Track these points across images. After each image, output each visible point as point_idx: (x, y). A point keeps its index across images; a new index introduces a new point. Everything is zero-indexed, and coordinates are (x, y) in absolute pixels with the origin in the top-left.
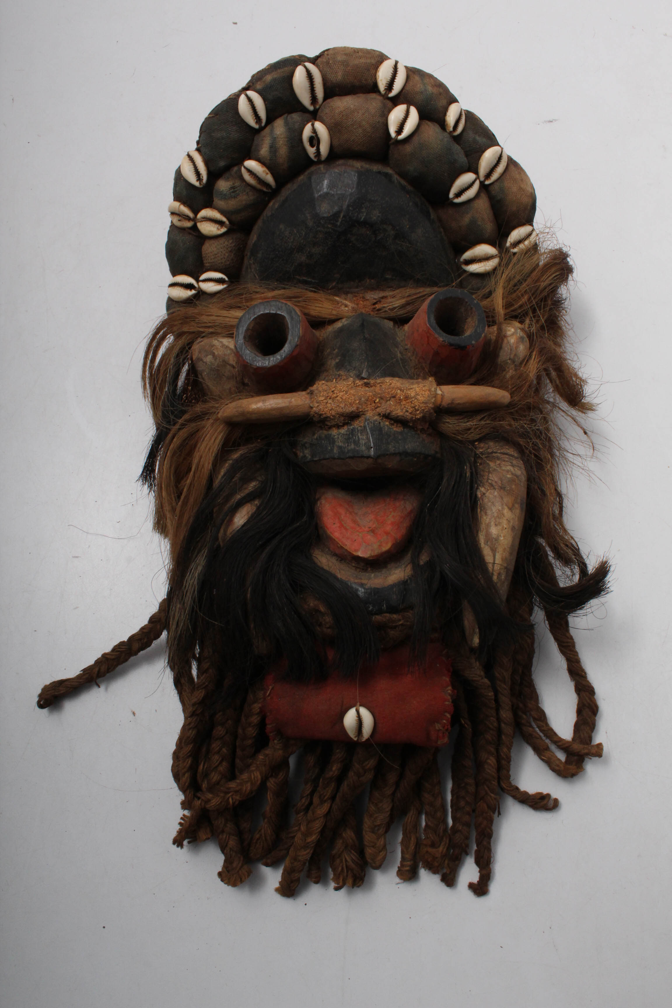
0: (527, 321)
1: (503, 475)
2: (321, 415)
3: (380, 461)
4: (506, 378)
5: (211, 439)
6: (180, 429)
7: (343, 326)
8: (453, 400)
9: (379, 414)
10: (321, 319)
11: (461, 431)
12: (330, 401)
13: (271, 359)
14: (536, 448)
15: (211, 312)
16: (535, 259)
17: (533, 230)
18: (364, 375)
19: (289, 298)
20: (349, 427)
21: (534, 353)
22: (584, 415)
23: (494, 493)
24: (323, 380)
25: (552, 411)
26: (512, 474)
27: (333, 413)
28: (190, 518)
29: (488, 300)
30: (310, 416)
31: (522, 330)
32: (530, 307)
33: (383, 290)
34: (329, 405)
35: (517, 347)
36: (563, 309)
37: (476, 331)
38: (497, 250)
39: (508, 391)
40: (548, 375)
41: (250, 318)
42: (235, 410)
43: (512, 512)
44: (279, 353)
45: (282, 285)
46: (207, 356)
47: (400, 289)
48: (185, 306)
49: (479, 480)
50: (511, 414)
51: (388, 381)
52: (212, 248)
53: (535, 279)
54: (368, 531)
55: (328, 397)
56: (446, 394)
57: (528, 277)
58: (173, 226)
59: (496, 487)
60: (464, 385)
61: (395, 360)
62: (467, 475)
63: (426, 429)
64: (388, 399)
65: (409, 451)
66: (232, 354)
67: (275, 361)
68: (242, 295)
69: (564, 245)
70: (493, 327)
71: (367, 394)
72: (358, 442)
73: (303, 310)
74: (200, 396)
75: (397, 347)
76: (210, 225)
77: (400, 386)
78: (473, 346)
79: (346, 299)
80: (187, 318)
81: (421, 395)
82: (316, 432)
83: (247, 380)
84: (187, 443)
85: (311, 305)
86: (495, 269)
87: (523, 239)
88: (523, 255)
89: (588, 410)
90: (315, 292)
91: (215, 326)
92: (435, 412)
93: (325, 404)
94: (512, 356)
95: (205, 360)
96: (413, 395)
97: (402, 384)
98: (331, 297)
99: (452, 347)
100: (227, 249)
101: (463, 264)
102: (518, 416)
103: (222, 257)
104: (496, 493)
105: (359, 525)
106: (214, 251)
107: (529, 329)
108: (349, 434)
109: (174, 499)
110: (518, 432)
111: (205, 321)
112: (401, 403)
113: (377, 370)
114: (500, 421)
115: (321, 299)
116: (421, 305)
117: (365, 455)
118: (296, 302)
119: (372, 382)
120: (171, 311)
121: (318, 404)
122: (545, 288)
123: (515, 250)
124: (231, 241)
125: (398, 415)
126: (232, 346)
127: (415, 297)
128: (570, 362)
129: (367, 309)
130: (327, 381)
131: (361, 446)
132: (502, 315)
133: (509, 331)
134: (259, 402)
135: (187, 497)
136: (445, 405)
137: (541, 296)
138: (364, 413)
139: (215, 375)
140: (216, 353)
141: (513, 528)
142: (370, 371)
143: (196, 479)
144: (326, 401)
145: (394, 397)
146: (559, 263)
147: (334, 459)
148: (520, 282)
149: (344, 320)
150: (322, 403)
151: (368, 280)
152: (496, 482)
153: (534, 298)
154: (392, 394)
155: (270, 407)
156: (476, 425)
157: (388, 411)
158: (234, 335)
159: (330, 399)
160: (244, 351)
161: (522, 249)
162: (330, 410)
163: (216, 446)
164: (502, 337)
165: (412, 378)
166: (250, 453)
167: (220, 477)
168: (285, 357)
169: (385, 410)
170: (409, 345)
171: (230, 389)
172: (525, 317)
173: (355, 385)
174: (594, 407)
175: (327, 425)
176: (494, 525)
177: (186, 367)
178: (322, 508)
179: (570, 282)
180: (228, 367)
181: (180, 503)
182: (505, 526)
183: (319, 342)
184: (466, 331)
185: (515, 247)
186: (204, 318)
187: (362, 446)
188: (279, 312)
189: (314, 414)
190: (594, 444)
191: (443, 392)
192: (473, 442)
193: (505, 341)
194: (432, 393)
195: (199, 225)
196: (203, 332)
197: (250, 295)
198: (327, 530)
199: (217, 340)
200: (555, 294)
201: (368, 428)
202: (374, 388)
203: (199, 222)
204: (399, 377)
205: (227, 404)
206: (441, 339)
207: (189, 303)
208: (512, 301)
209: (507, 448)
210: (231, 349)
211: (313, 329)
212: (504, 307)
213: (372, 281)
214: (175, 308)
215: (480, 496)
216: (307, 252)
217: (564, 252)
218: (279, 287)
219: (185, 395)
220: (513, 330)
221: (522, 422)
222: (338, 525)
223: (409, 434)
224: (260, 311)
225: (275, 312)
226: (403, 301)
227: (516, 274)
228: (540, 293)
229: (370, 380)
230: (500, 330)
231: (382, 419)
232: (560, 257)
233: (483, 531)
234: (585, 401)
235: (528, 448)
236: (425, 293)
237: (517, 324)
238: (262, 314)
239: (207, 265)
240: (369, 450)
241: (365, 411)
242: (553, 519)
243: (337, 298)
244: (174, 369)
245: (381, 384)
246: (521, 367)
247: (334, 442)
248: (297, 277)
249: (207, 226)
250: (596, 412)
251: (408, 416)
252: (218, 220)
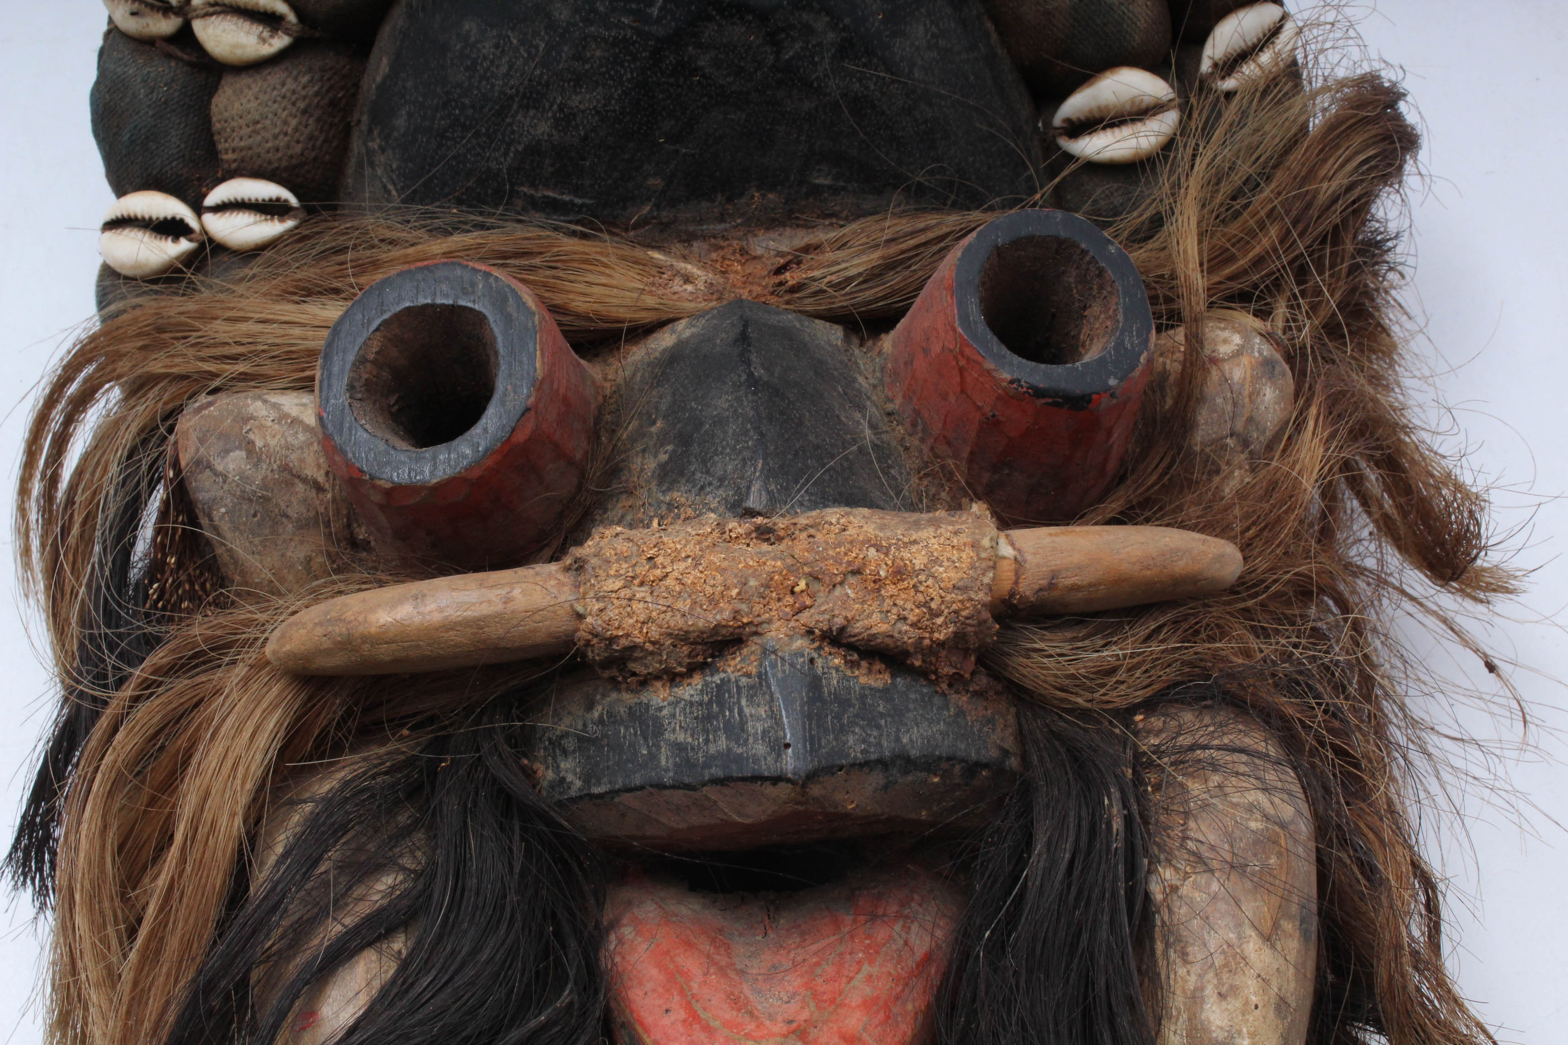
0: (1281, 310)
1: (1236, 822)
2: (613, 639)
3: (815, 790)
4: (1223, 498)
5: (239, 730)
6: (136, 699)
7: (681, 345)
8: (1054, 574)
9: (810, 632)
10: (606, 325)
11: (1084, 677)
12: (642, 593)
13: (441, 457)
14: (1336, 724)
15: (241, 309)
16: (1296, 110)
17: (1285, 17)
18: (752, 502)
19: (502, 257)
20: (708, 679)
21: (1313, 410)
22: (1481, 608)
23: (1208, 884)
24: (618, 523)
25: (1375, 602)
26: (1266, 817)
27: (654, 632)
28: (167, 1003)
29: (1152, 244)
30: (575, 644)
31: (1268, 336)
32: (1290, 263)
33: (808, 226)
34: (637, 606)
35: (1254, 394)
36: (1391, 269)
37: (1119, 344)
38: (1172, 86)
39: (1232, 539)
40: (1356, 483)
41: (370, 322)
42: (319, 631)
43: (1273, 947)
44: (467, 435)
45: (473, 217)
46: (227, 452)
47: (862, 220)
48: (156, 292)
49: (1155, 843)
50: (1246, 612)
51: (834, 521)
52: (244, 101)
53: (1299, 173)
54: (785, 1036)
55: (633, 578)
56: (1029, 557)
57: (1275, 167)
58: (113, 33)
59: (1215, 864)
60: (1087, 523)
61: (855, 448)
62: (1115, 827)
63: (967, 676)
64: (839, 579)
65: (914, 753)
66: (312, 444)
67: (452, 463)
68: (343, 250)
69: (1385, 62)
70: (1171, 332)
71: (765, 563)
72: (743, 730)
73: (547, 295)
74: (208, 586)
75: (861, 408)
76: (233, 27)
77: (876, 537)
78: (1112, 396)
79: (685, 258)
80: (161, 330)
81: (946, 564)
82: (598, 697)
83: (363, 530)
84: (162, 748)
85: (572, 278)
86: (1168, 146)
87: (1254, 47)
88: (1258, 94)
89: (1494, 590)
90: (584, 236)
91: (257, 354)
92: (998, 618)
93: (624, 602)
94: (1239, 426)
95: (220, 468)
96: (919, 562)
97: (882, 528)
98: (639, 253)
99: (1043, 401)
100: (294, 104)
101: (1061, 135)
102: (1268, 622)
103: (277, 131)
104: (1215, 887)
105: (751, 1014)
106: (249, 113)
107: (1289, 335)
108: (710, 701)
109: (114, 942)
110: (1273, 675)
111: (222, 337)
112: (883, 592)
113: (797, 482)
114: (1211, 639)
115: (604, 260)
116: (934, 269)
117: (766, 774)
118: (523, 268)
119: (781, 523)
120: (113, 308)
121: (601, 605)
122: (1335, 200)
123: (1230, 84)
124: (304, 80)
125: (874, 631)
126: (310, 419)
127: (912, 242)
128: (1426, 436)
129: (757, 290)
130: (631, 526)
131: (751, 741)
132: (1201, 291)
133: (1225, 341)
134: (401, 601)
135: (157, 937)
136: (1028, 593)
137: (1321, 228)
138: (759, 630)
139: (255, 515)
140: (259, 443)
141: (1281, 1005)
142: (772, 487)
143: (189, 869)
144: (627, 593)
145: (857, 572)
146: (1374, 120)
147: (661, 786)
148: (1252, 185)
149: (681, 325)
150: (615, 601)
151: (757, 194)
152: (1212, 848)
153: (1301, 235)
154: (849, 563)
155: (437, 617)
156: (1132, 656)
157: (839, 621)
158: (317, 382)
159: (642, 584)
160: (350, 431)
161: (1254, 81)
162: (643, 623)
163: (259, 757)
164: (1204, 363)
165: (912, 507)
166: (373, 777)
167: (272, 860)
168: (486, 450)
169: (827, 617)
170: (898, 401)
171: (309, 560)
172: (1272, 296)
173: (726, 536)
174: (1513, 582)
175: (634, 674)
176: (1214, 998)
177: (159, 495)
178: (623, 958)
179: (1410, 179)
180: (300, 487)
181: (133, 956)
182: (1254, 999)
183: (600, 399)
184: (1083, 346)
185: (1229, 75)
186: (220, 330)
187: (756, 740)
188: (462, 303)
189: (590, 637)
190: (1523, 703)
191: (1019, 551)
192: (1126, 714)
193: (1215, 374)
194: (984, 555)
195: (198, 26)
196: (215, 375)
197: (368, 253)
198: (645, 1036)
199: (259, 397)
200: (1363, 223)
201: (772, 681)
202: (787, 542)
203: (197, 17)
204: (871, 504)
205: (294, 613)
206: (1006, 376)
207: (169, 281)
208: (1228, 245)
209: (1241, 731)
210: (307, 428)
211: (583, 357)
212: (1205, 267)
213: (771, 196)
214: (123, 298)
215: (1159, 897)
216: (555, 107)
217: (1387, 85)
218: (465, 223)
219: (155, 586)
220: (1237, 339)
221: (1283, 641)
222: (682, 1014)
223: (912, 696)
224: (400, 299)
225: (451, 302)
226: (874, 257)
227: (1238, 158)
228: (1319, 217)
229: (775, 519)
230: (1195, 340)
231: (820, 648)
232: (1379, 100)
233: (1178, 1019)
234: (1485, 565)
235: (1311, 727)
236: (945, 230)
237: (1251, 321)
238: (408, 309)
239: (230, 156)
240: (779, 755)
241: (761, 623)
242: (1416, 968)
243: (657, 255)
244: (118, 499)
245: (812, 531)
246: (1272, 459)
247: (659, 730)
248: (525, 189)
249: (224, 31)
250: (1522, 598)
251: (907, 634)
252: (262, 10)
